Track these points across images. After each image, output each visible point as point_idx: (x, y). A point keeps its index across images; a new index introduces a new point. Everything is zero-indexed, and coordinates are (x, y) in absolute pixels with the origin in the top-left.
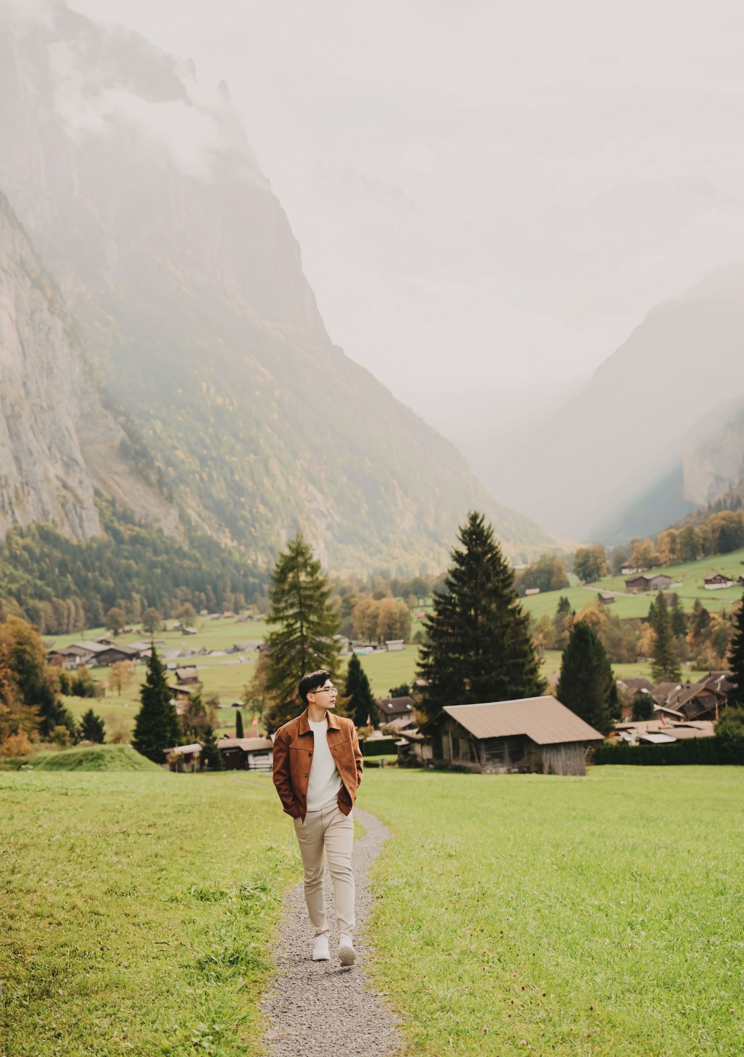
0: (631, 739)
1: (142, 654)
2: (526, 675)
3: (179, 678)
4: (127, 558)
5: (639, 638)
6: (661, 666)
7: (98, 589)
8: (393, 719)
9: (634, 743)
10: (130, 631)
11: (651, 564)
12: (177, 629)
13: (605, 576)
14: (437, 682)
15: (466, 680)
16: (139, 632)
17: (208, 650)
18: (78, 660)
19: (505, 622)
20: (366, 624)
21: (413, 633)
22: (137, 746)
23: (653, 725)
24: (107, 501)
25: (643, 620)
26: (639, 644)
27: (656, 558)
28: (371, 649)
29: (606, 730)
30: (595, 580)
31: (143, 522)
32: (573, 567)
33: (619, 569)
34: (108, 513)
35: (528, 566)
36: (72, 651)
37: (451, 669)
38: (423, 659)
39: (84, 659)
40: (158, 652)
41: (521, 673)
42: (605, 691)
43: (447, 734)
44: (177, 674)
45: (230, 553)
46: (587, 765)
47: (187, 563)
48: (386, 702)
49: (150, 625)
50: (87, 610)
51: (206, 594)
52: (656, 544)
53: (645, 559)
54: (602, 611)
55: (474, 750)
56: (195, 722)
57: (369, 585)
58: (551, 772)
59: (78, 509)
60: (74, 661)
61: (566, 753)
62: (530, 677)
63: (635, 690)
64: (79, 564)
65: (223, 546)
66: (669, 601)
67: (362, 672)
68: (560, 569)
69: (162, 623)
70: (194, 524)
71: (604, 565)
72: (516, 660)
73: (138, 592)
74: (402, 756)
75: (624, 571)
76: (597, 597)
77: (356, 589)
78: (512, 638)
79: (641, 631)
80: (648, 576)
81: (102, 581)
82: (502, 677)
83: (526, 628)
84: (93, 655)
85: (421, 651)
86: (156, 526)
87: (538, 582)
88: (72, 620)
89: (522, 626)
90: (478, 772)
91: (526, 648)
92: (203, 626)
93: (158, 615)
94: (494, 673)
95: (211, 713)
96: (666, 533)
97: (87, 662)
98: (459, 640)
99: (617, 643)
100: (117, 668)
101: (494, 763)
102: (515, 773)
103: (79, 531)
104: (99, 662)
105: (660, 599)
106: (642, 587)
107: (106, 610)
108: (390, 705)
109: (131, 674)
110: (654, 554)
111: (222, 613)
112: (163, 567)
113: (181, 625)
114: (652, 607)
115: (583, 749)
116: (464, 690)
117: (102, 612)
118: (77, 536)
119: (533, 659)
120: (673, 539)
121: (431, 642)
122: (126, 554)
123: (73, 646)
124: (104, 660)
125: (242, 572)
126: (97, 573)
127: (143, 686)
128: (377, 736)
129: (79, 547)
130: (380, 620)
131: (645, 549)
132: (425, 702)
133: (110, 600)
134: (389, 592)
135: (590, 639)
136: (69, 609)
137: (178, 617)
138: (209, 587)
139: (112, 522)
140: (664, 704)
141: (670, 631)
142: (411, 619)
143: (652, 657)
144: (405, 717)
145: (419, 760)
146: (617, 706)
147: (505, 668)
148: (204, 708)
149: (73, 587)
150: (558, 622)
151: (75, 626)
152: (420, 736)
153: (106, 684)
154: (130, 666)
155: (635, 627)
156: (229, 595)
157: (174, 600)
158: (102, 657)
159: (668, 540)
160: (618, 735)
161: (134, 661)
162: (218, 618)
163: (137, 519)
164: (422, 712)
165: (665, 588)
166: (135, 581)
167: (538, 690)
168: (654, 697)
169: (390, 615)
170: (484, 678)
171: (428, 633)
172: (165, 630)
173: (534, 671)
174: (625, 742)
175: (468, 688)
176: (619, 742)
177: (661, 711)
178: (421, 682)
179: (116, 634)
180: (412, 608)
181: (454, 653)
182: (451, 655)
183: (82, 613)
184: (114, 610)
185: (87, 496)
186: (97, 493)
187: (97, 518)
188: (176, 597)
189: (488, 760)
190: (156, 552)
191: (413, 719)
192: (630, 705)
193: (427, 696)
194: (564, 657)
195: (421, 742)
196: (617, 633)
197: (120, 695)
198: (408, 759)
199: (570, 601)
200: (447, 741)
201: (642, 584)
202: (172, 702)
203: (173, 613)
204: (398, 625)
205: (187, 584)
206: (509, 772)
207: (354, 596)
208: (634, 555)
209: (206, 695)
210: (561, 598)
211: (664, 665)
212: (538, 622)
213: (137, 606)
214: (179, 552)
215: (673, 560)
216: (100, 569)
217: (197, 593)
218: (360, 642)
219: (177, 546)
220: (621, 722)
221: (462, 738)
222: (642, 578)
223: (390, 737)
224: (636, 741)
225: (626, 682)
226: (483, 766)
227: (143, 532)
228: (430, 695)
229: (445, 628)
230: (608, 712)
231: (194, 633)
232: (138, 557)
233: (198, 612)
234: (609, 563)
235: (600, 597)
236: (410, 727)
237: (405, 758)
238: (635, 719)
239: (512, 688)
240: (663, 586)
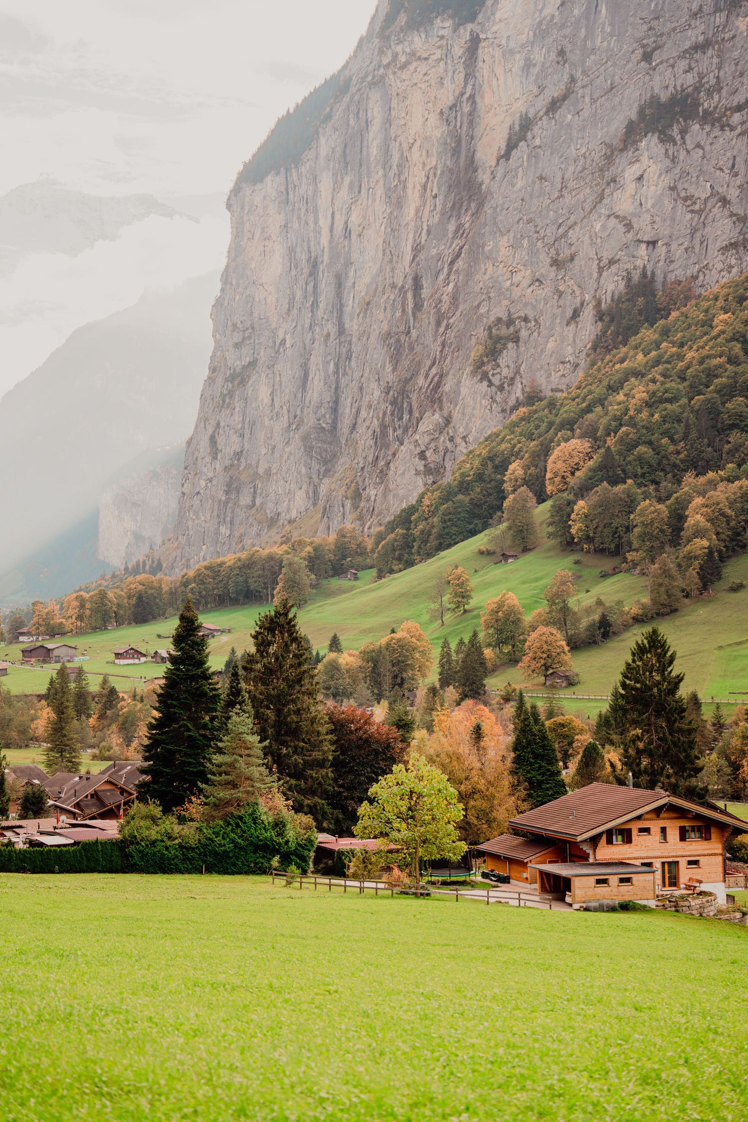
0: (19, 841)
5: (33, 719)
6: (57, 752)
9: (21, 846)
11: (54, 632)
23: (47, 823)
25: (40, 697)
26: (32, 726)
27: (61, 625)
33: (14, 636)
52: (62, 609)
53: (48, 625)
63: (25, 780)
66: (73, 676)
75: (21, 639)
79: (36, 710)
80: (50, 646)
96: (75, 595)
99: (6, 724)
105: (62, 673)
106: (41, 658)
110: (58, 620)
114: (52, 682)
120: (82, 606)
131: (47, 614)
140: (58, 798)
141: (71, 712)
143: (47, 742)
146: (4, 799)
155: (32, 706)
159: (76, 604)
160: (4, 835)
165: (69, 661)
168: (47, 789)
174: (10, 844)
176: (3, 844)
177: (56, 807)
192: (18, 799)
196: (8, 712)
201: (43, 654)
208: (35, 619)
211: (61, 752)
215: (81, 628)
220: (7, 819)
222: (42, 647)
224: (25, 843)
225: (15, 771)
234: (4, 628)
238: (23, 817)
240: (66, 659)
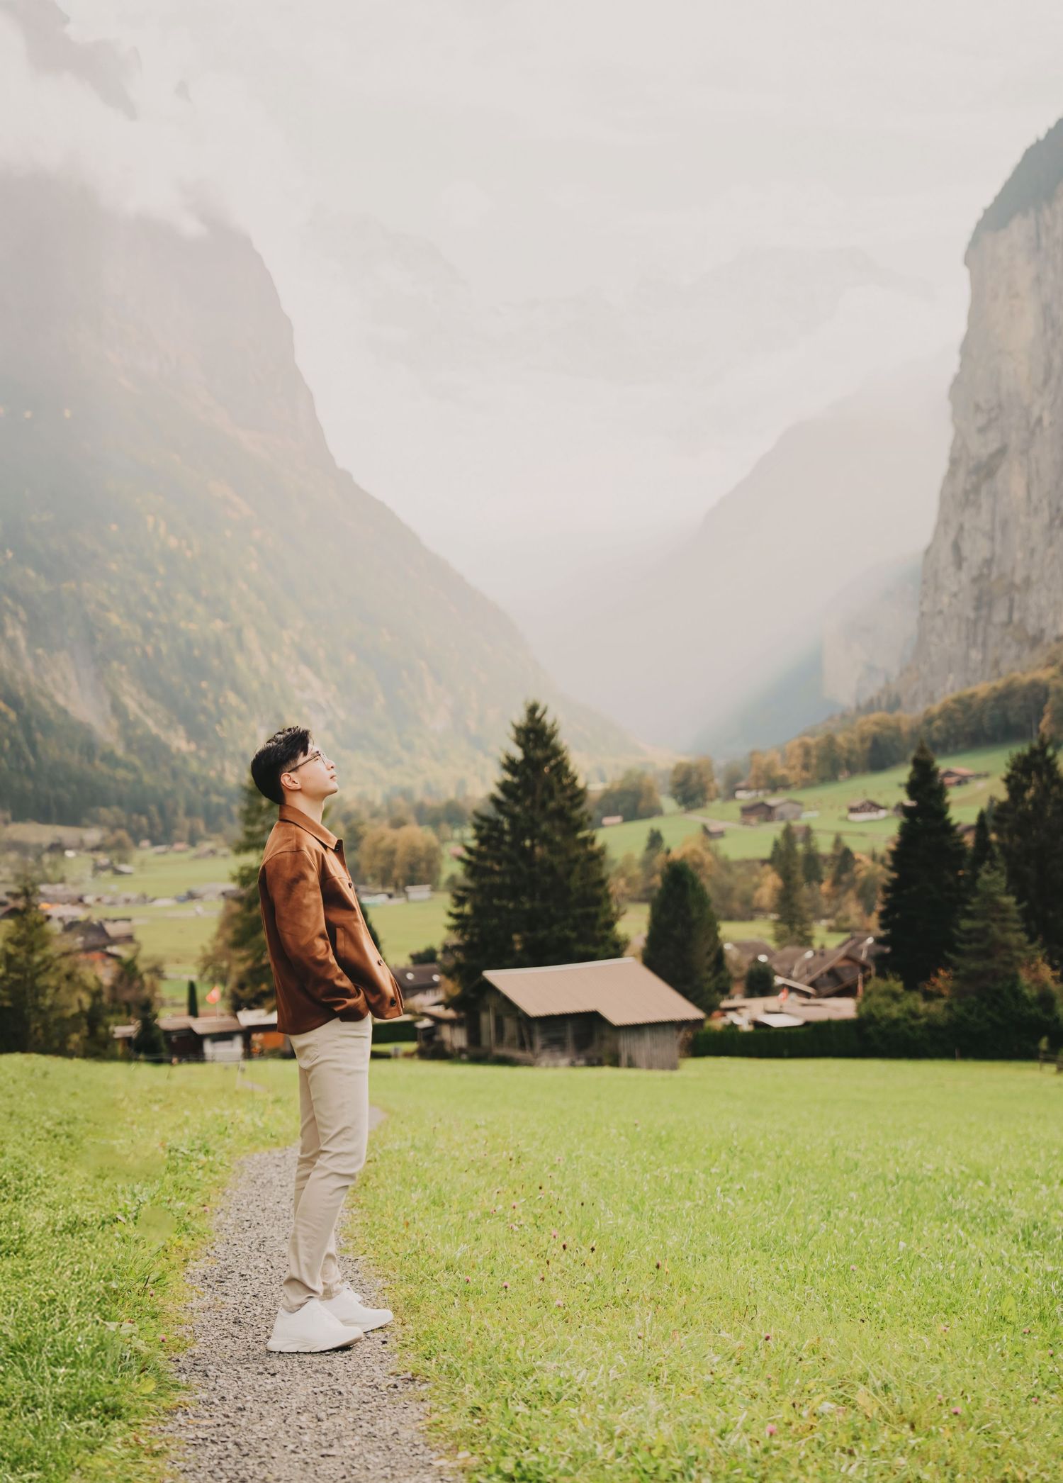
0: (742, 1022)
2: (600, 929)
5: (757, 887)
6: (786, 924)
8: (414, 995)
9: (746, 1027)
11: (775, 785)
12: (104, 867)
13: (711, 800)
14: (476, 939)
15: (516, 937)
17: (150, 896)
19: (572, 856)
20: (378, 863)
21: (444, 876)
23: (771, 1002)
25: (764, 862)
26: (757, 895)
27: (783, 777)
28: (384, 897)
29: (709, 1008)
30: (699, 806)
32: (669, 788)
33: (731, 792)
35: (607, 786)
37: (495, 921)
38: (457, 906)
41: (593, 927)
42: (708, 955)
43: (487, 1010)
45: (185, 761)
46: (681, 1057)
47: (120, 774)
48: (405, 972)
51: (149, 819)
52: (783, 757)
53: (768, 778)
54: (707, 849)
55: (525, 1033)
56: (127, 995)
57: (384, 809)
58: (630, 1065)
61: (653, 1035)
62: (605, 932)
63: (750, 957)
65: (174, 749)
66: (799, 837)
68: (650, 790)
70: (132, 718)
71: (711, 785)
72: (586, 910)
74: (423, 1043)
75: (739, 794)
76: (701, 830)
77: (365, 814)
78: (581, 879)
79: (760, 877)
80: (771, 801)
82: (567, 932)
83: (600, 866)
85: (454, 898)
87: (620, 808)
89: (595, 861)
90: (529, 1064)
91: (600, 892)
92: (143, 864)
94: (555, 927)
95: (153, 984)
96: (797, 742)
98: (508, 881)
99: (726, 893)
101: (553, 1051)
102: (581, 1066)
105: (788, 834)
106: (762, 817)
108: (411, 977)
110: (780, 771)
111: (172, 845)
113: (111, 862)
114: (776, 844)
115: (676, 1033)
116: (513, 950)
119: (609, 908)
120: (807, 751)
121: (469, 884)
125: (202, 788)
130: (398, 857)
131: (768, 765)
132: (458, 965)
134: (411, 818)
135: (690, 882)
137: (106, 849)
138: (153, 808)
140: (788, 977)
141: (799, 877)
142: (441, 856)
143: (774, 913)
144: (431, 992)
145: (447, 1048)
146: (724, 977)
147: (570, 921)
148: (141, 977)
150: (645, 863)
152: (451, 1014)
155: (752, 872)
156: (182, 820)
159: (799, 751)
160: (724, 1016)
162: (164, 853)
164: (455, 980)
165: (794, 819)
167: (615, 949)
168: (775, 967)
169: (412, 850)
170: (541, 934)
171: (465, 871)
173: (609, 925)
174: (733, 1025)
175: (517, 947)
176: (724, 1026)
177: (784, 985)
178: (454, 940)
180: (443, 841)
181: (500, 899)
182: (495, 901)
189: (543, 1047)
191: (440, 993)
192: (742, 978)
193: (462, 959)
194: (652, 912)
195: (450, 1022)
196: (728, 880)
198: (432, 1047)
199: (663, 834)
200: (487, 1021)
201: (763, 812)
204: (423, 865)
205: (120, 804)
206: (573, 1064)
207: (362, 824)
208: (753, 772)
209: (146, 960)
210: (652, 831)
211: (791, 924)
212: (618, 862)
214: (110, 758)
215: (806, 779)
217: (135, 816)
218: (369, 888)
219: (106, 749)
220: (729, 998)
221: (508, 1017)
222: (762, 804)
224: (749, 1024)
225: (738, 945)
226: (536, 1056)
228: (466, 956)
229: (489, 864)
230: (710, 985)
231: (130, 873)
233: (137, 844)
234: (718, 782)
235: (705, 830)
236: (437, 1004)
237: (428, 1046)
238: (748, 996)
239: (580, 946)
240: (791, 816)
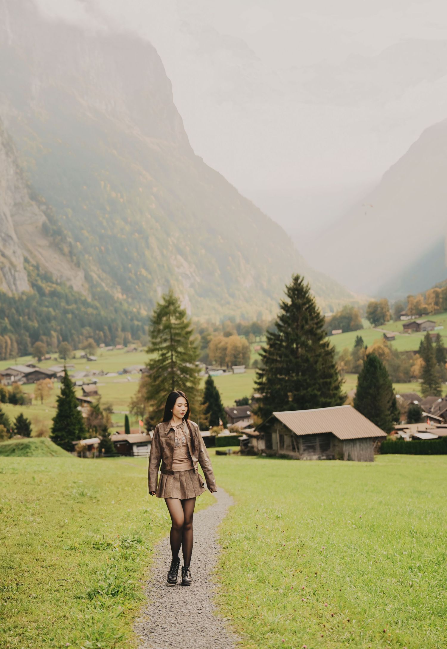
0: (406, 436)
1: (58, 375)
2: (332, 390)
3: (84, 391)
4: (47, 307)
5: (412, 365)
6: (428, 384)
7: (27, 328)
8: (237, 422)
9: (408, 439)
10: (49, 359)
11: (421, 313)
12: (83, 357)
13: (388, 321)
14: (269, 395)
15: (290, 394)
16: (56, 359)
17: (105, 372)
18: (13, 378)
19: (317, 353)
20: (218, 354)
21: (252, 361)
22: (54, 439)
23: (422, 426)
24: (33, 266)
25: (415, 352)
26: (412, 369)
27: (425, 309)
28: (221, 372)
29: (389, 430)
30: (382, 324)
31: (59, 281)
32: (366, 315)
33: (398, 317)
34: (34, 274)
35: (334, 314)
36: (9, 372)
37: (279, 386)
38: (259, 378)
39: (17, 378)
40: (69, 373)
41: (329, 389)
42: (388, 402)
43: (275, 432)
44: (83, 389)
45: (121, 304)
46: (375, 454)
47: (90, 310)
48: (232, 410)
49: (64, 354)
50: (19, 343)
51: (104, 333)
52: (425, 298)
53: (417, 309)
54: (386, 346)
55: (295, 443)
56: (95, 422)
57: (221, 327)
58: (350, 459)
59: (13, 271)
60: (10, 379)
61: (360, 445)
62: (335, 392)
63: (409, 402)
64: (13, 310)
65: (116, 298)
66: (434, 339)
67: (215, 388)
68: (356, 316)
69: (72, 353)
70: (95, 283)
71: (388, 313)
72: (325, 380)
73: (55, 331)
74: (243, 447)
75: (402, 318)
76: (383, 336)
77: (211, 330)
78: (323, 364)
79: (414, 360)
80: (419, 321)
81: (30, 323)
82: (316, 392)
83: (332, 357)
84: (23, 375)
85: (257, 373)
86: (68, 284)
87: (341, 325)
88: (8, 351)
89: (330, 356)
90: (298, 459)
91: (332, 371)
92: (101, 355)
93: (69, 347)
94: (309, 389)
95: (107, 416)
96: (432, 290)
97: (19, 380)
98: (285, 366)
99: (396, 369)
100: (40, 384)
101: (309, 452)
102: (324, 459)
103: (13, 287)
104: (28, 380)
105: (428, 337)
106: (415, 329)
107: (33, 344)
108: (235, 412)
109: (50, 389)
110: (423, 306)
111: (115, 346)
112: (73, 313)
113: (86, 355)
114: (422, 343)
115: (372, 443)
116: (288, 401)
117: (29, 345)
118: (12, 291)
119: (337, 379)
120: (437, 295)
121: (264, 367)
122: (47, 303)
123: (9, 369)
124: (32, 379)
125: (129, 317)
126: (26, 317)
127: (59, 397)
128: (226, 433)
129: (13, 298)
130: (228, 351)
131: (417, 302)
132: (260, 409)
133: (35, 336)
134: (235, 331)
135: (378, 365)
136: (6, 342)
137: (84, 349)
138: (106, 328)
139: (37, 281)
140: (430, 412)
141: (434, 360)
142: (250, 351)
143: (421, 379)
144: (246, 420)
145: (255, 450)
146: (396, 413)
147: (317, 386)
148: (101, 413)
149: (9, 327)
150: (354, 353)
151: (10, 355)
152: (257, 433)
153: (33, 396)
154: (49, 383)
155: (410, 358)
156: (120, 333)
157: (81, 337)
158: (30, 377)
159: (433, 295)
160: (397, 433)
161: (53, 380)
162: (112, 350)
163: (54, 279)
164: (258, 416)
165: (431, 330)
166: (53, 323)
167: (340, 401)
168: (422, 407)
169: (235, 348)
170: (302, 392)
171: (262, 360)
172: (74, 358)
173: (337, 388)
174: (401, 438)
175: (290, 399)
176: (397, 439)
177: (427, 417)
178: (257, 395)
179: (40, 360)
180: (251, 343)
181: (281, 375)
182: (278, 376)
183: (15, 345)
184: (39, 343)
185: (19, 262)
186: (26, 260)
187: (26, 278)
188: (82, 334)
189: (304, 450)
190: (68, 303)
191: (251, 422)
192: (405, 413)
193: (262, 406)
194: (359, 379)
195: (257, 437)
196: (397, 362)
197: (42, 403)
198: (248, 449)
199: (364, 339)
200: (275, 437)
201: (415, 327)
202: (79, 408)
203: (80, 346)
204: (241, 355)
205: (90, 326)
206: (319, 459)
207: (209, 335)
208: (409, 306)
209: (104, 404)
210: (357, 337)
211: (430, 384)
212: (341, 354)
213: (55, 340)
214: (85, 303)
215: (437, 310)
216: (29, 315)
217: (97, 332)
218: (214, 367)
219: (83, 298)
220: (399, 424)
221: (286, 435)
222: (415, 323)
223: (234, 434)
224: (410, 438)
225: (402, 396)
226: (301, 455)
227: (59, 289)
228: (264, 404)
229: (275, 357)
230: (390, 418)
231: (95, 360)
232: (56, 306)
233: (98, 345)
234: (392, 312)
235: (385, 336)
236: (249, 427)
237: (246, 448)
238: (409, 422)
239: (323, 400)
240: (430, 329)
